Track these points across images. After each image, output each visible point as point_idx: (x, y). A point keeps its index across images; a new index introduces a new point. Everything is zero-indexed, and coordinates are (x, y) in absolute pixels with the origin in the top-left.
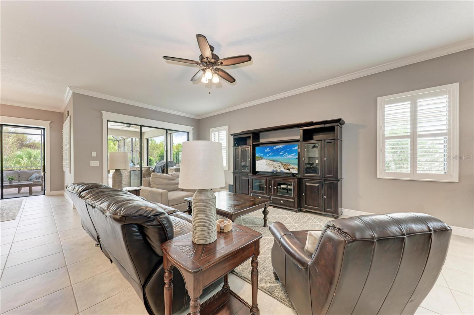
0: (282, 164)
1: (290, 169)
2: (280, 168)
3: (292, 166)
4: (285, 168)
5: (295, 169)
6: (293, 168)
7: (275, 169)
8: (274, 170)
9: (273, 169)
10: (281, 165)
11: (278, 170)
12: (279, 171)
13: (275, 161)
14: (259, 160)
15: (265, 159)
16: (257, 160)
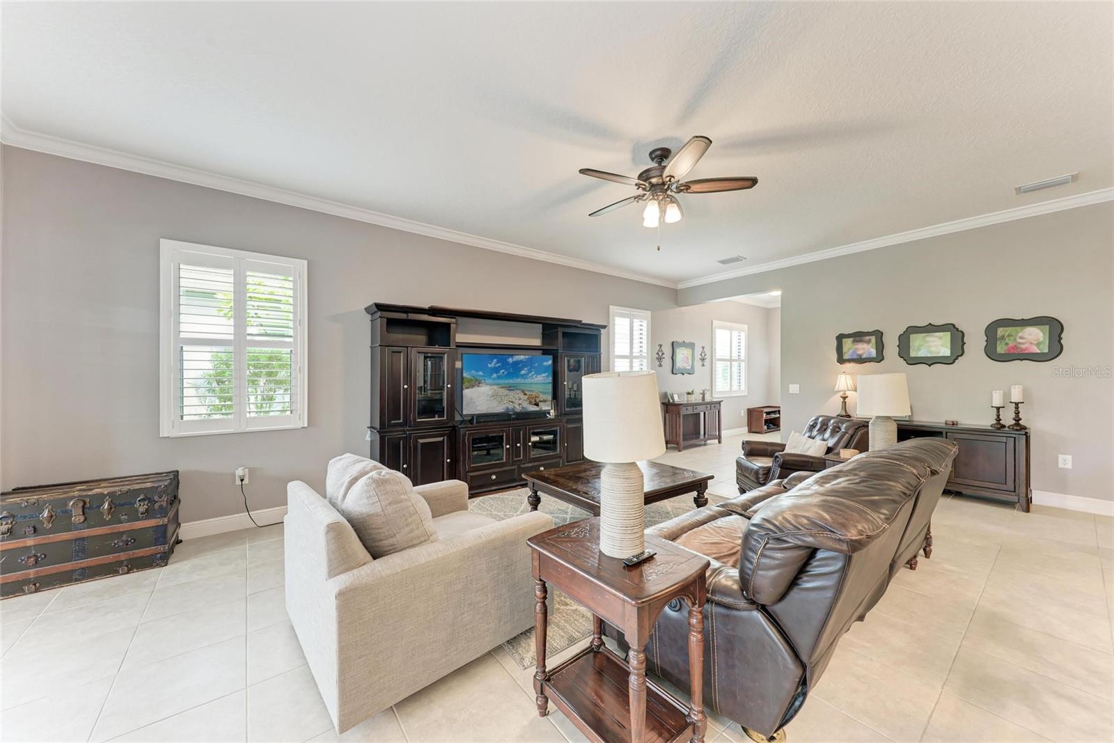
0: (525, 394)
1: (540, 404)
2: (520, 402)
3: (542, 397)
4: (530, 403)
5: (548, 402)
6: (545, 401)
7: (510, 406)
8: (508, 408)
9: (506, 405)
10: (522, 396)
11: (517, 407)
12: (518, 409)
13: (510, 388)
14: (473, 387)
15: (487, 384)
16: (468, 388)
